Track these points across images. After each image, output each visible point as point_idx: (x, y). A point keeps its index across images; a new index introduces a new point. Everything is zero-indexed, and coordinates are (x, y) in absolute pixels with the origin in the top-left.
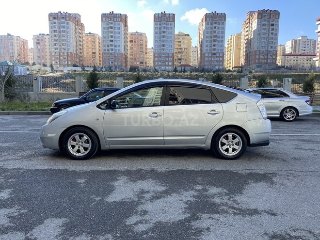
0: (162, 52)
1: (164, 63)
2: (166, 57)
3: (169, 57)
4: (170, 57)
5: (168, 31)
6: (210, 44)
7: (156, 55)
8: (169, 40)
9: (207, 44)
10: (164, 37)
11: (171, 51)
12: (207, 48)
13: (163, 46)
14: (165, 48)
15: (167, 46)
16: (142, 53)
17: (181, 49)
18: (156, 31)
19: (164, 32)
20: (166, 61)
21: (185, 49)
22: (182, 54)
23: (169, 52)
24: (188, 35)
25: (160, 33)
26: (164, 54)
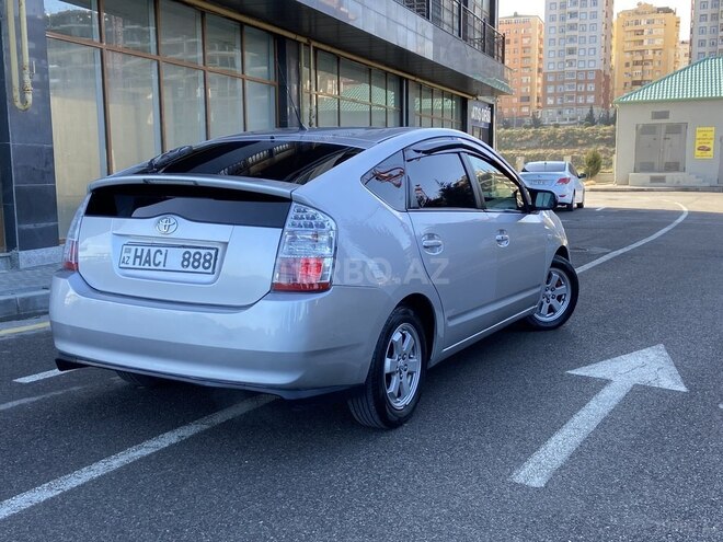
0: (568, 69)
1: (571, 98)
2: (578, 82)
3: (586, 82)
4: (591, 81)
5: (584, 10)
6: (713, 36)
7: (550, 79)
8: (587, 34)
9: (703, 37)
10: (572, 27)
11: (592, 64)
12: (702, 50)
13: (571, 51)
14: (575, 57)
15: (582, 53)
16: (527, 71)
17: (642, 52)
18: (553, 12)
19: (573, 15)
20: (578, 94)
21: (654, 51)
22: (646, 68)
23: (587, 68)
24: (667, 11)
25: (563, 19)
26: (572, 74)
